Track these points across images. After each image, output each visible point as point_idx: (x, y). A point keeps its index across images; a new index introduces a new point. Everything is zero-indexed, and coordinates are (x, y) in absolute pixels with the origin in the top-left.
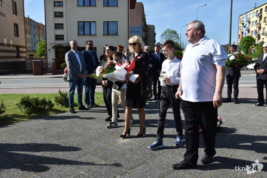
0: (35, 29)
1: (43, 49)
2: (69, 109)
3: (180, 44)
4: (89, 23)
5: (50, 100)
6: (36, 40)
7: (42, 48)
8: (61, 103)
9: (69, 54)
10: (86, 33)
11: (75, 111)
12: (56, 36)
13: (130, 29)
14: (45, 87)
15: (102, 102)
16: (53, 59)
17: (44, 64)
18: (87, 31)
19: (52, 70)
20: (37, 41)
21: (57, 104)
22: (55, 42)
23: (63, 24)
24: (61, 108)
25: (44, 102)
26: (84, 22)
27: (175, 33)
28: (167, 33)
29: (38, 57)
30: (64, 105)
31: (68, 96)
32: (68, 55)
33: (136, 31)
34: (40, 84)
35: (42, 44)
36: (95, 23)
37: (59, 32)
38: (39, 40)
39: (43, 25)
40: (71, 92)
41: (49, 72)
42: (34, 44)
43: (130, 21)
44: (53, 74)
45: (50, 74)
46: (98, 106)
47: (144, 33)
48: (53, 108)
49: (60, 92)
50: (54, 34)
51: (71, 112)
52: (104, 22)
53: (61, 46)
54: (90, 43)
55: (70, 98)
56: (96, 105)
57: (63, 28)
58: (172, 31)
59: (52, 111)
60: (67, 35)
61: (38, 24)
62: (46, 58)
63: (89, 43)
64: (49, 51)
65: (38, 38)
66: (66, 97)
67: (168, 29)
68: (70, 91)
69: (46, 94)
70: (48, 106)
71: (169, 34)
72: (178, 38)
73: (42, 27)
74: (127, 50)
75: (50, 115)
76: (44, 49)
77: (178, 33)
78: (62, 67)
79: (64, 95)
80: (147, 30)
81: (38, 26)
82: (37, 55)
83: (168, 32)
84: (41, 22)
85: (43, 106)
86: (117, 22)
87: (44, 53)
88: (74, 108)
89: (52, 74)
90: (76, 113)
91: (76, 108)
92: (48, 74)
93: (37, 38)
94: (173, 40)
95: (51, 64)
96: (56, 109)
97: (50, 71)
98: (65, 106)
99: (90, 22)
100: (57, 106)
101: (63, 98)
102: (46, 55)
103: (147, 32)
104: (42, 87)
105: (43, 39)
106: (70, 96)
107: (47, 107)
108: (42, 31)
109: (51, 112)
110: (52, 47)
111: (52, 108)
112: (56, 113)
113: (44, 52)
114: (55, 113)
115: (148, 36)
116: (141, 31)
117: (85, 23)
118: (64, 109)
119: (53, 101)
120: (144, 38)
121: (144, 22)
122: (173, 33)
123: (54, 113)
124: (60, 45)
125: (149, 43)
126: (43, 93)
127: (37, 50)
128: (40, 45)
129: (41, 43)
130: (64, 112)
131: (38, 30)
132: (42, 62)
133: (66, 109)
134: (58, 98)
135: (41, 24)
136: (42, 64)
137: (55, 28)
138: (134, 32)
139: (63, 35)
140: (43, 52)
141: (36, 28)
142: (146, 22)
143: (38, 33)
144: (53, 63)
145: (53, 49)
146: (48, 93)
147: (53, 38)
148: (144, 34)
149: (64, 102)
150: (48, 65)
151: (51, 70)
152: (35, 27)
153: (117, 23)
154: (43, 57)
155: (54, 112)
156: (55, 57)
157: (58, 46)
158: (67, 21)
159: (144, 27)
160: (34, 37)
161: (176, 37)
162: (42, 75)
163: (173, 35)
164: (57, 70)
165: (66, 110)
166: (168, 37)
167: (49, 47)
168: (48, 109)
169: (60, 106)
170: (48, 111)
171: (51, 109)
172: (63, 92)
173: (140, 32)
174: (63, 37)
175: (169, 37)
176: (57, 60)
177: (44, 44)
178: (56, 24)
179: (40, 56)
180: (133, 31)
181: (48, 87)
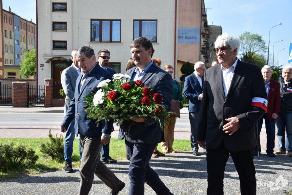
0: (20, 30)
1: (32, 64)
2: (63, 165)
3: (266, 59)
4: (109, 21)
5: (32, 149)
6: (21, 48)
7: (31, 61)
8: (51, 154)
9: (68, 71)
10: (103, 39)
11: (73, 169)
12: (54, 42)
13: (179, 33)
14: (29, 127)
15: (122, 155)
16: (46, 81)
17: (31, 89)
18: (106, 36)
19: (44, 98)
20: (23, 50)
21: (44, 156)
22: (51, 54)
23: (65, 23)
24: (51, 162)
25: (21, 153)
26: (101, 21)
27: (259, 39)
28: (243, 39)
29: (23, 77)
30: (57, 158)
31: (64, 144)
32: (66, 74)
33: (188, 36)
34: (21, 123)
35: (31, 56)
36: (120, 22)
37: (59, 36)
38: (26, 48)
39: (34, 24)
40: (69, 137)
41: (39, 103)
42: (18, 55)
43: (179, 19)
44: (46, 106)
45: (40, 105)
46: (114, 162)
47: (202, 40)
48: (37, 162)
49: (50, 136)
50: (51, 40)
51: (66, 170)
52: (134, 20)
53: (62, 59)
54: (105, 54)
55: (66, 146)
56: (111, 159)
57: (65, 29)
58: (254, 35)
59: (34, 168)
60: (72, 40)
61: (25, 22)
62: (37, 80)
63: (102, 54)
64: (42, 68)
65: (25, 45)
66: (60, 144)
67: (246, 32)
68: (67, 135)
69: (29, 139)
70: (27, 158)
71: (249, 41)
72: (263, 47)
73: (32, 27)
74: (168, 68)
75: (29, 175)
76: (34, 64)
77: (263, 39)
78: (61, 94)
79: (57, 141)
80: (209, 34)
81: (26, 24)
82: (21, 73)
83: (245, 38)
84: (31, 20)
85: (19, 159)
86: (157, 20)
87: (33, 71)
88: (73, 163)
89: (44, 105)
90: (75, 172)
91: (76, 163)
92: (36, 105)
93: (23, 45)
94: (255, 51)
95: (43, 89)
96: (41, 165)
97: (41, 100)
98: (57, 160)
99: (111, 21)
100: (43, 160)
101: (56, 146)
102: (36, 74)
103: (209, 37)
104: (25, 127)
105: (33, 47)
106: (67, 143)
107: (25, 160)
108: (33, 34)
109: (31, 169)
110: (46, 60)
111: (35, 163)
112: (41, 172)
113: (33, 69)
114: (38, 172)
115: (211, 45)
116: (198, 35)
117: (103, 21)
118: (55, 164)
119: (38, 151)
120: (203, 48)
121: (203, 20)
122: (255, 39)
123: (36, 172)
124: (60, 57)
125: (211, 56)
126: (23, 137)
127: (22, 65)
128: (28, 56)
129: (30, 54)
130: (55, 170)
131: (25, 31)
132: (28, 85)
133: (60, 164)
134: (46, 145)
135: (31, 22)
136: (28, 89)
137: (52, 30)
138: (186, 37)
139: (66, 42)
140: (31, 69)
141: (22, 28)
142: (206, 20)
143: (26, 37)
144: (47, 87)
145: (47, 64)
146: (33, 137)
147: (50, 45)
148: (204, 41)
149: (56, 152)
150: (38, 90)
151: (43, 100)
152: (20, 27)
153: (156, 22)
154: (32, 78)
155: (37, 170)
156: (51, 77)
157: (56, 59)
158: (72, 18)
159: (203, 30)
160: (19, 44)
161: (260, 46)
162: (28, 106)
163: (255, 42)
164: (53, 99)
165: (58, 167)
166: (245, 46)
167: (41, 60)
168: (27, 165)
169: (48, 160)
170: (27, 167)
171: (33, 165)
172: (55, 135)
173: (196, 38)
174: (65, 44)
175: (248, 46)
176: (54, 82)
177: (35, 56)
178: (54, 23)
179: (26, 76)
180: (184, 36)
181: (35, 127)
